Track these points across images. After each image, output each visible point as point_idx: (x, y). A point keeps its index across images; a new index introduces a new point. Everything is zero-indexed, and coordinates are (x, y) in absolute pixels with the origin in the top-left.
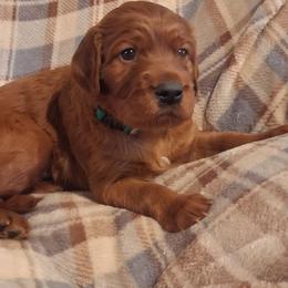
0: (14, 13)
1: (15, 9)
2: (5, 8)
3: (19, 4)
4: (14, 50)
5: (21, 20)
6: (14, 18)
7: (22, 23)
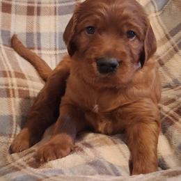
0: (55, 11)
1: (55, 9)
2: (50, 8)
3: (58, 5)
4: (57, 32)
5: (60, 15)
6: (55, 14)
7: (61, 17)
